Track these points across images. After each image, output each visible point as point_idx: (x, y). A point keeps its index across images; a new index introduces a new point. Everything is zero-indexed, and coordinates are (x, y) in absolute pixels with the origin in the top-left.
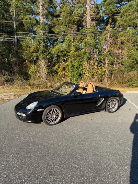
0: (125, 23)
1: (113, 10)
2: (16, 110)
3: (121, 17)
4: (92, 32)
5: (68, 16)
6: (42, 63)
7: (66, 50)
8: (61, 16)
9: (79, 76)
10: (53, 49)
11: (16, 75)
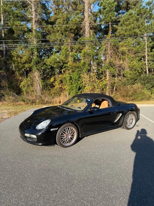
0: (126, 32)
1: (113, 18)
2: (21, 130)
3: (121, 25)
4: (91, 41)
5: (65, 23)
6: (36, 75)
7: (63, 60)
8: (57, 23)
9: (78, 90)
10: (48, 60)
11: (6, 90)
